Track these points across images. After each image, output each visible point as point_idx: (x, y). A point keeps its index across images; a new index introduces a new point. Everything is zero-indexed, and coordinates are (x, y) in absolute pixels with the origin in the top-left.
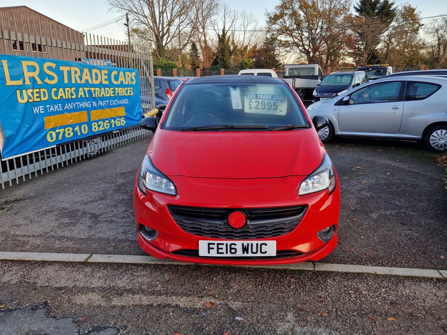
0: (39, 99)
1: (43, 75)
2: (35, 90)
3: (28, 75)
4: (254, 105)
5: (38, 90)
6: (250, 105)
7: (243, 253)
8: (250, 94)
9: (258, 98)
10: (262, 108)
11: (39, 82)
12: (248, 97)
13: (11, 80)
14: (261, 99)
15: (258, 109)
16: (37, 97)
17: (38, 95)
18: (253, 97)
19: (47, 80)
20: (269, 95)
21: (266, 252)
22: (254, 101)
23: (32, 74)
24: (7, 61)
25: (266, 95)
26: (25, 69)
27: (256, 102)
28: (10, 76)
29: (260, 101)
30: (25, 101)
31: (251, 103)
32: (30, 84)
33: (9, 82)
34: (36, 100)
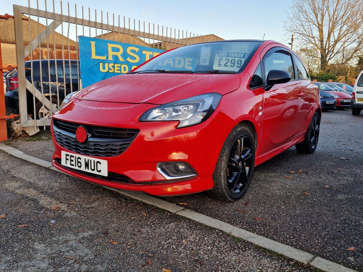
0: (119, 72)
1: (125, 55)
2: (116, 65)
3: (111, 53)
4: (223, 62)
5: (119, 65)
6: (220, 62)
7: (86, 168)
8: (222, 52)
9: (229, 56)
10: (231, 66)
11: (121, 59)
12: (220, 55)
13: (96, 55)
14: (232, 57)
15: (228, 66)
16: (118, 70)
17: (119, 68)
18: (225, 55)
19: (129, 59)
20: (241, 53)
21: (100, 171)
22: (224, 58)
23: (115, 53)
24: (95, 42)
25: (238, 53)
26: (110, 49)
27: (226, 60)
28: (96, 53)
29: (230, 59)
30: (106, 70)
31: (221, 60)
32: (112, 60)
33: (94, 56)
34: (116, 71)
